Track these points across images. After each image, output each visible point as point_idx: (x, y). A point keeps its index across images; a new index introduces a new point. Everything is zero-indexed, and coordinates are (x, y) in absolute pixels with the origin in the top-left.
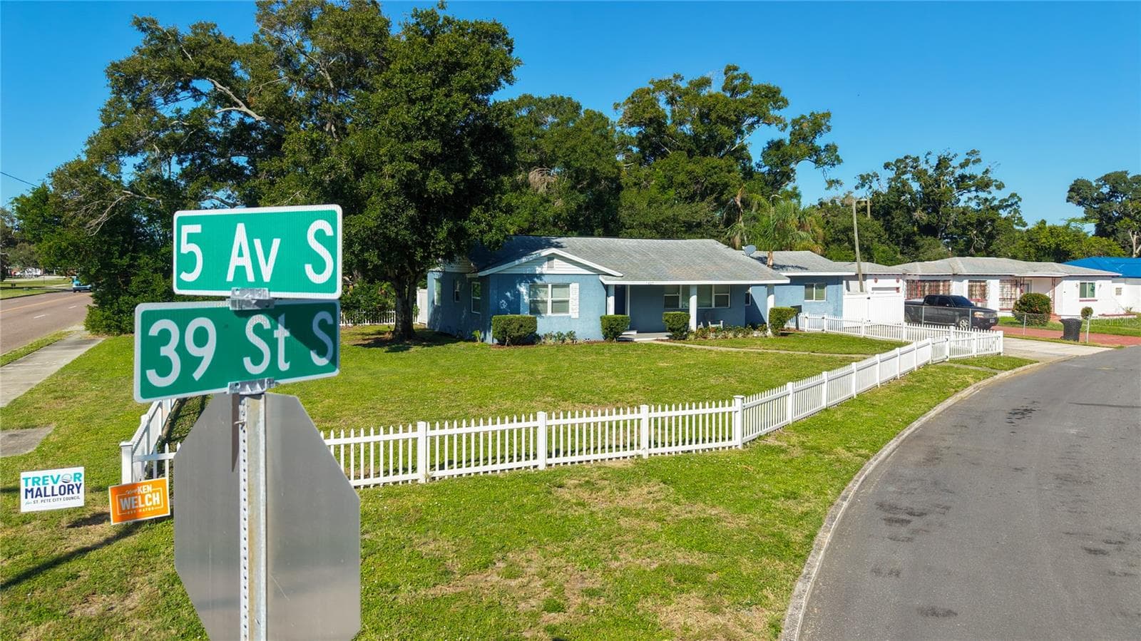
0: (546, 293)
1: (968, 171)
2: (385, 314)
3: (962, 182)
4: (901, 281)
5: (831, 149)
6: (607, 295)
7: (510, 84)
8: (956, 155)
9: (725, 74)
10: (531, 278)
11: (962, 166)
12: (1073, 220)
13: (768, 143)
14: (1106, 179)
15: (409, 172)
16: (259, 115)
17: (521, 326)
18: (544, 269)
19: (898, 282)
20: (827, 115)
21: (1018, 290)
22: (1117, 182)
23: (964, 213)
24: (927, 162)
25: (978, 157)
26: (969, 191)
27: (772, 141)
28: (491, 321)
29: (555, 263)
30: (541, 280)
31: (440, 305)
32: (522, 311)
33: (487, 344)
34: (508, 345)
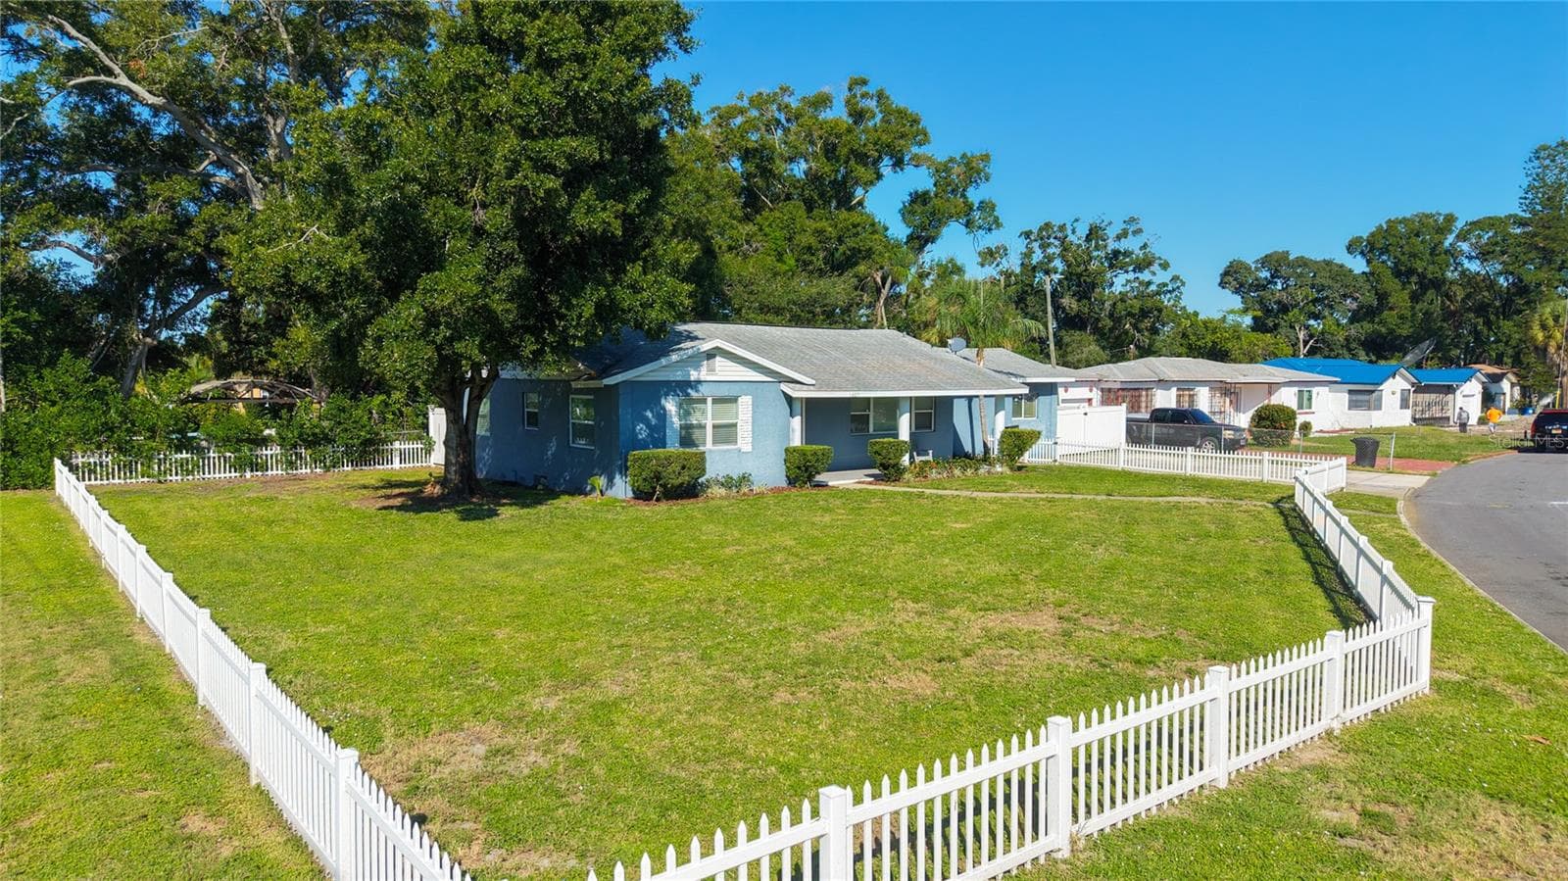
0: (704, 412)
1: (1123, 245)
2: (377, 451)
3: (1115, 259)
4: (1094, 389)
5: (987, 207)
6: (792, 415)
7: (686, 51)
8: (1110, 223)
9: (850, 89)
10: (683, 387)
11: (1118, 238)
12: (1232, 312)
13: (911, 195)
14: (1265, 261)
15: (548, 192)
16: (154, 95)
17: (683, 468)
18: (701, 373)
19: (1091, 391)
20: (986, 158)
21: (1228, 400)
22: (1276, 263)
23: (1123, 300)
24: (1074, 232)
25: (1138, 226)
26: (1127, 272)
27: (916, 192)
28: (626, 460)
29: (717, 364)
30: (697, 391)
31: (488, 434)
32: (668, 441)
33: (616, 500)
34: (658, 500)
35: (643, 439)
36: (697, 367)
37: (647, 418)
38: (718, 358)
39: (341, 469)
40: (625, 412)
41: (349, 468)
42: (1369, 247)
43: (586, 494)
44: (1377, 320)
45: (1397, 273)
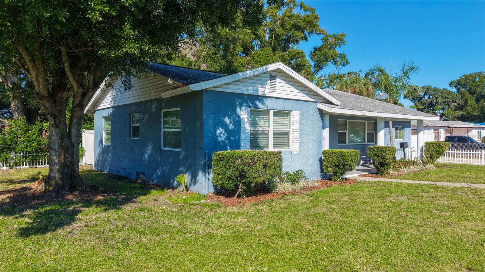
0: (267, 122)
6: (324, 128)
10: (253, 100)
18: (266, 90)
22: (427, 90)
27: (316, 47)
28: (210, 160)
29: (278, 84)
30: (263, 104)
31: (110, 144)
32: (242, 145)
33: (201, 197)
34: (239, 196)
35: (222, 141)
36: (263, 85)
37: (226, 125)
38: (278, 80)
39: (21, 167)
40: (208, 119)
41: (27, 167)
42: (458, 84)
43: (174, 188)
44: (464, 110)
45: (471, 93)
